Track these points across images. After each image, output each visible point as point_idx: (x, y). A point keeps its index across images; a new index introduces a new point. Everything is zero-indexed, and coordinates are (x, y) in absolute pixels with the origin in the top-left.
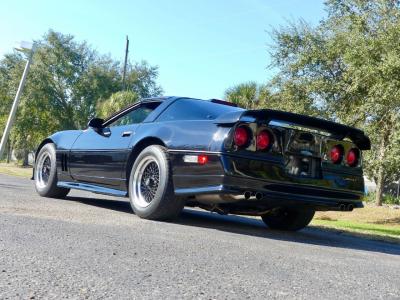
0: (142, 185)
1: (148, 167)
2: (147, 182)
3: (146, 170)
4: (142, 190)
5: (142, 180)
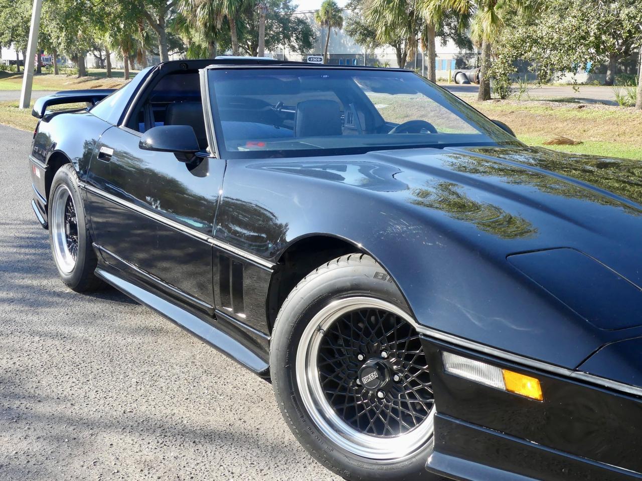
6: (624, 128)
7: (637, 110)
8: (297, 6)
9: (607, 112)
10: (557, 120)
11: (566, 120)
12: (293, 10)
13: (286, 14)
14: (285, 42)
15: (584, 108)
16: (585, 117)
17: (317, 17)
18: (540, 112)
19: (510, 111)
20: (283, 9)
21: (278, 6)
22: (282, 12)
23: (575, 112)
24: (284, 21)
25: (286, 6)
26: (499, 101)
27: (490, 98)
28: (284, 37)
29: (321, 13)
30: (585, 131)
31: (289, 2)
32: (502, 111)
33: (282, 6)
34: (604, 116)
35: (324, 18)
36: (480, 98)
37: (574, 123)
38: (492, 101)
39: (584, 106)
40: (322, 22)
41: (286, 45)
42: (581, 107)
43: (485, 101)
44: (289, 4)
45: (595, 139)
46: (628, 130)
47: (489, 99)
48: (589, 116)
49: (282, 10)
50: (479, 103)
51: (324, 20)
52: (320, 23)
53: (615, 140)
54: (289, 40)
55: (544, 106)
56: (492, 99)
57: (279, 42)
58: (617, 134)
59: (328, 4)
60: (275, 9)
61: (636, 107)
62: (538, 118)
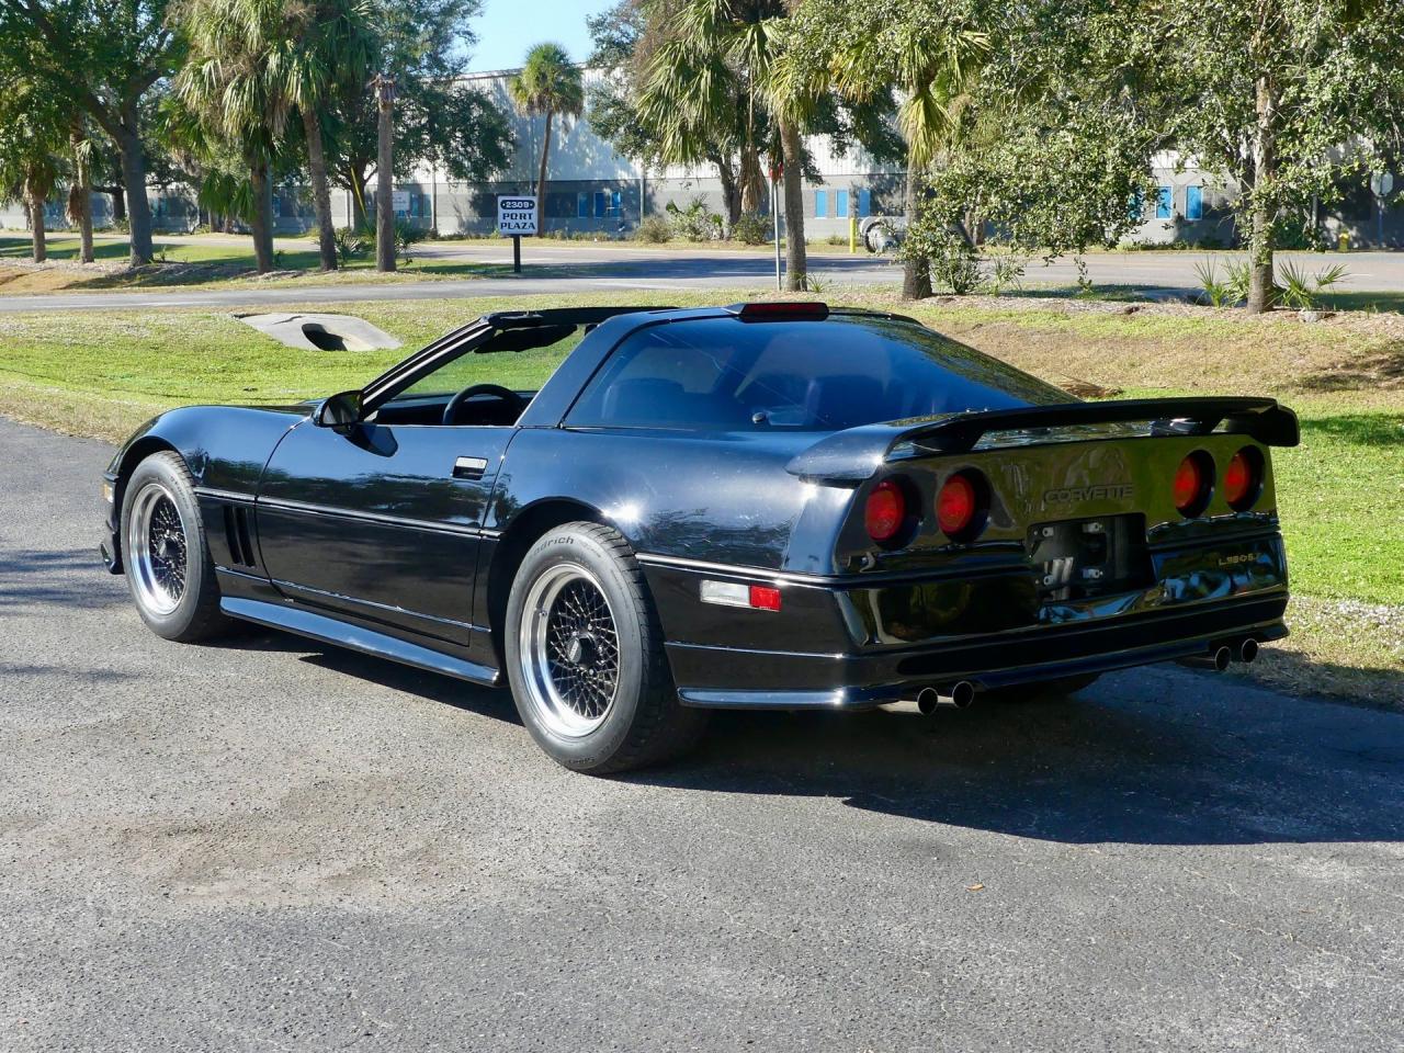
0: (551, 654)
1: (565, 593)
2: (574, 651)
3: (558, 604)
4: (556, 672)
5: (550, 635)
6: (1219, 356)
7: (1251, 314)
8: (465, 61)
9: (1186, 320)
10: (1075, 341)
11: (1096, 342)
12: (455, 72)
13: (436, 82)
14: (435, 152)
15: (1139, 313)
16: (1137, 333)
17: (517, 90)
18: (1041, 323)
19: (975, 322)
20: (429, 68)
21: (415, 62)
22: (427, 78)
23: (1118, 323)
24: (432, 101)
25: (436, 62)
26: (951, 299)
27: (930, 294)
28: (433, 141)
29: (527, 80)
30: (1133, 365)
31: (444, 51)
32: (956, 324)
33: (425, 62)
34: (1179, 330)
35: (534, 92)
36: (907, 294)
37: (1112, 348)
38: (934, 300)
39: (1137, 309)
40: (531, 102)
41: (439, 161)
42: (1130, 311)
43: (919, 302)
44: (443, 56)
45: (1153, 382)
46: (1226, 361)
47: (927, 297)
48: (1147, 331)
49: (425, 71)
50: (904, 305)
51: (535, 95)
52: (525, 105)
53: (1194, 384)
54: (447, 146)
55: (1049, 310)
56: (935, 295)
57: (419, 155)
58: (1202, 369)
59: (545, 57)
60: (409, 68)
61: (1249, 308)
62: (1036, 337)
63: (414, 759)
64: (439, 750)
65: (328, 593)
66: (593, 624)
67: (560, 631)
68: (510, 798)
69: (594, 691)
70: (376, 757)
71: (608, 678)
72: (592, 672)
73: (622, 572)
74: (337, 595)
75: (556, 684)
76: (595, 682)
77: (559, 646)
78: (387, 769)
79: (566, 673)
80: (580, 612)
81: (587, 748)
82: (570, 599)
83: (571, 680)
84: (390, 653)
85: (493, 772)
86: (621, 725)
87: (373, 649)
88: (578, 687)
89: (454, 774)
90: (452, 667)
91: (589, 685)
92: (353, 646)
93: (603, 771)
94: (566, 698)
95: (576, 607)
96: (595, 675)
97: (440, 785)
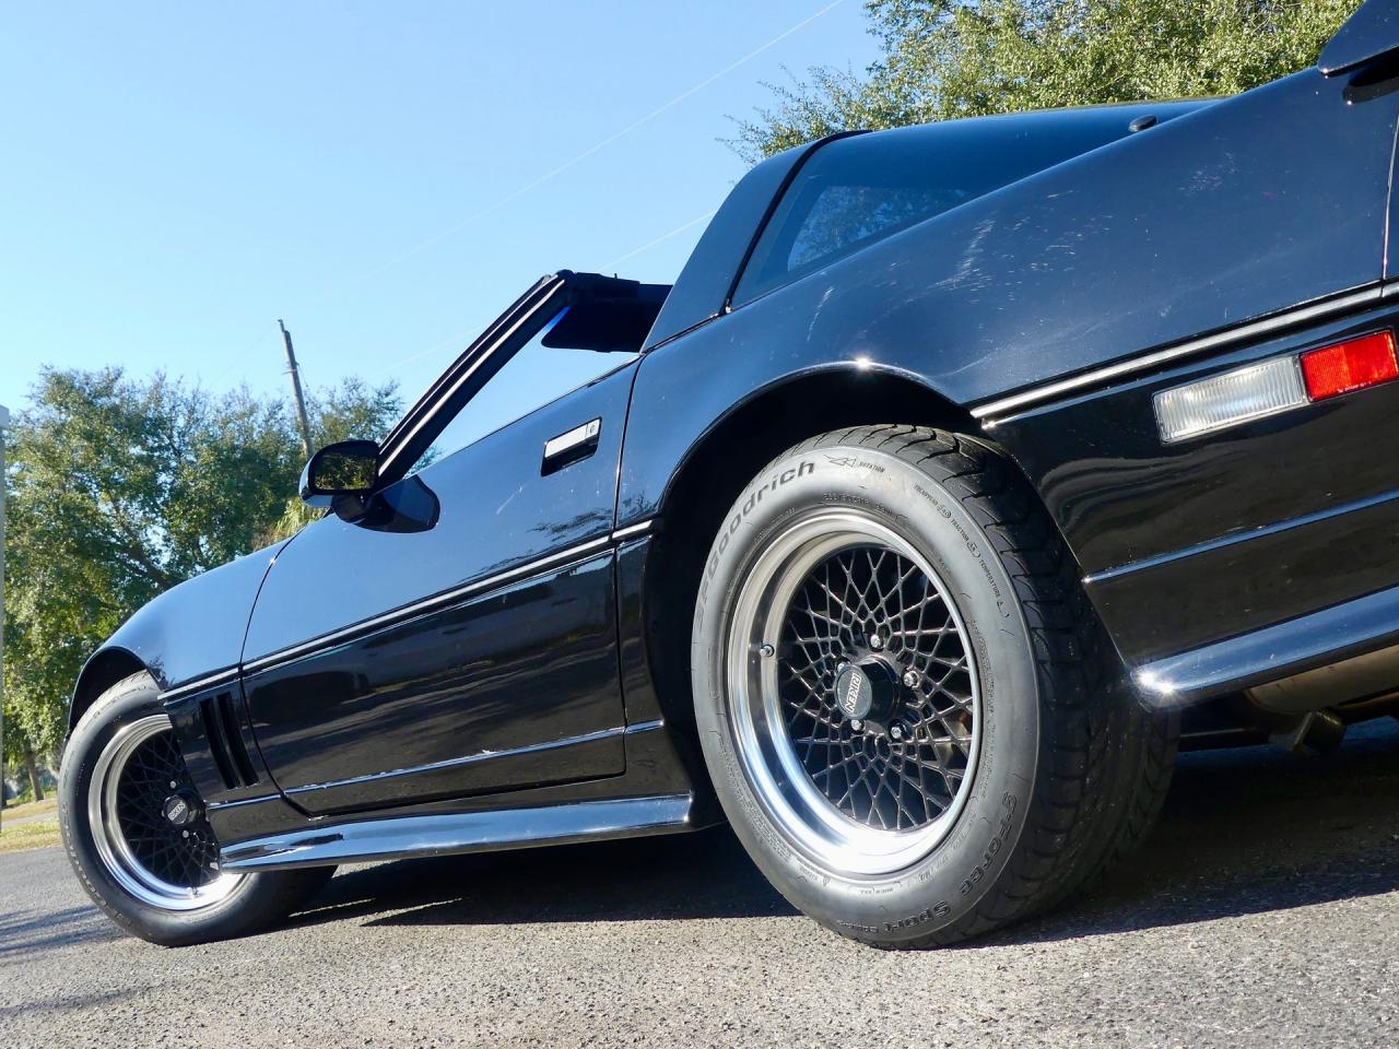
0: (798, 729)
1: (808, 593)
2: (853, 694)
3: (796, 621)
4: (811, 761)
5: (789, 691)
63: (561, 1000)
64: (607, 978)
65: (370, 777)
66: (884, 632)
67: (810, 676)
68: (796, 1019)
69: (911, 769)
70: (486, 1011)
71: (939, 729)
72: (897, 732)
73: (942, 482)
74: (383, 774)
75: (819, 785)
76: (910, 750)
77: (814, 704)
78: (511, 1025)
79: (837, 753)
80: (847, 619)
81: (927, 888)
82: (819, 601)
83: (852, 764)
84: (485, 840)
85: (732, 985)
86: (1005, 813)
87: (455, 843)
88: (872, 776)
89: (651, 1003)
90: (599, 821)
91: (896, 760)
92: (422, 851)
93: (972, 931)
94: (846, 806)
95: (836, 611)
96: (906, 735)
97: (631, 1030)
